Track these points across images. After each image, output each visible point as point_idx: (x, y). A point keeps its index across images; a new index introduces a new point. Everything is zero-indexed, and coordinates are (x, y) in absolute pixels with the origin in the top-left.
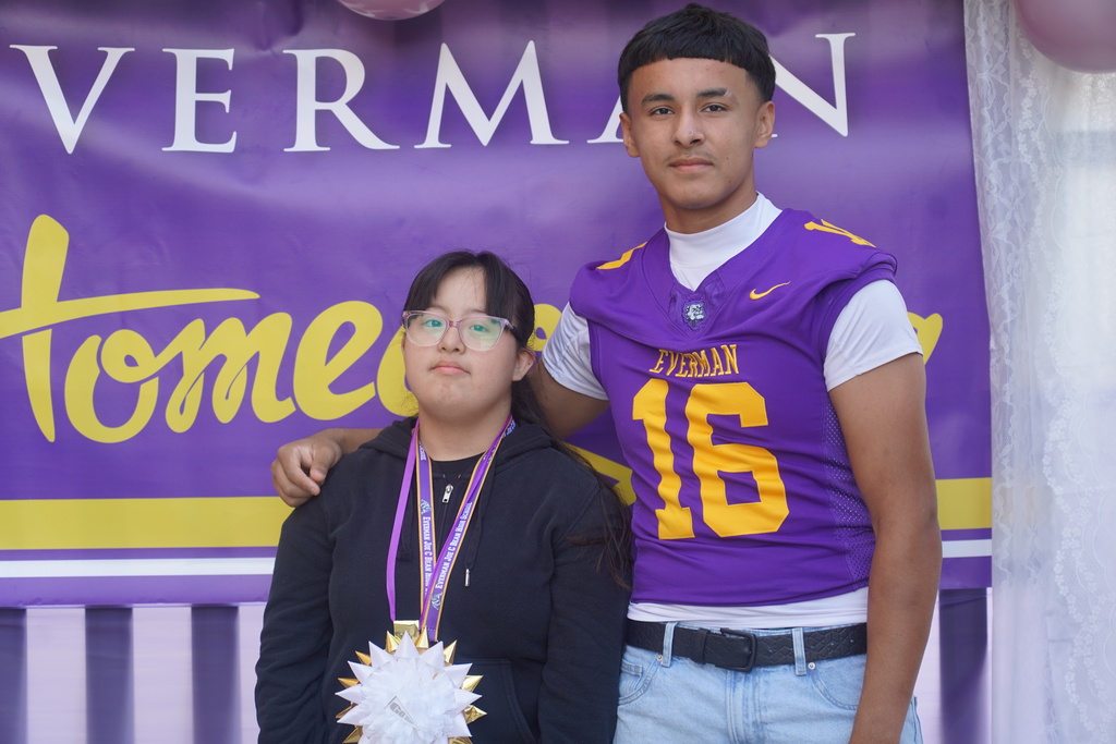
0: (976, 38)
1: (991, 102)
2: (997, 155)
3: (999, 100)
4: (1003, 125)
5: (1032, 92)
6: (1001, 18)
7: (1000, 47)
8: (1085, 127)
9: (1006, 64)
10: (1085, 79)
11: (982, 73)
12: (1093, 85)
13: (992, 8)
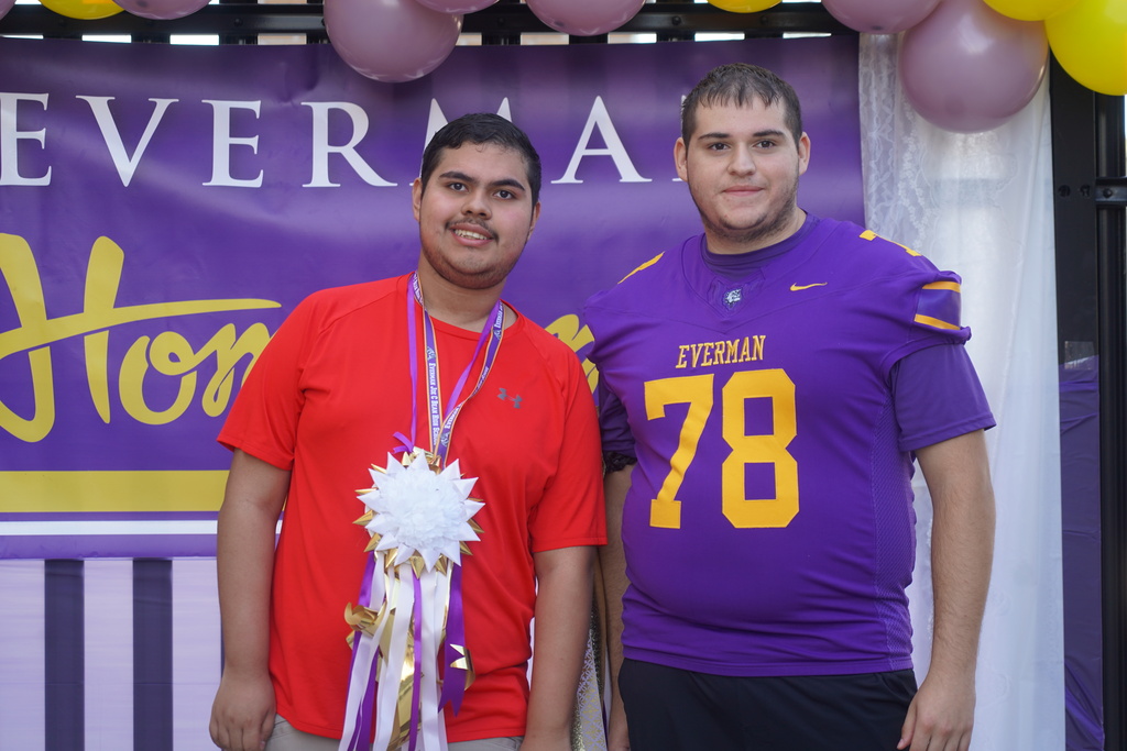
0: (868, 103)
1: (878, 155)
2: (880, 200)
3: (886, 153)
4: (887, 175)
5: (912, 147)
6: (889, 86)
7: (888, 110)
8: (957, 176)
9: (892, 124)
10: (959, 137)
11: (873, 133)
12: (965, 141)
13: (881, 78)
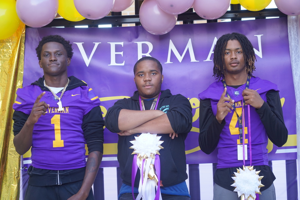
0: (291, 35)
1: (294, 49)
2: (296, 62)
3: (296, 49)
4: (297, 55)
6: (296, 30)
7: (296, 37)
9: (298, 41)
11: (292, 43)
13: (294, 28)
